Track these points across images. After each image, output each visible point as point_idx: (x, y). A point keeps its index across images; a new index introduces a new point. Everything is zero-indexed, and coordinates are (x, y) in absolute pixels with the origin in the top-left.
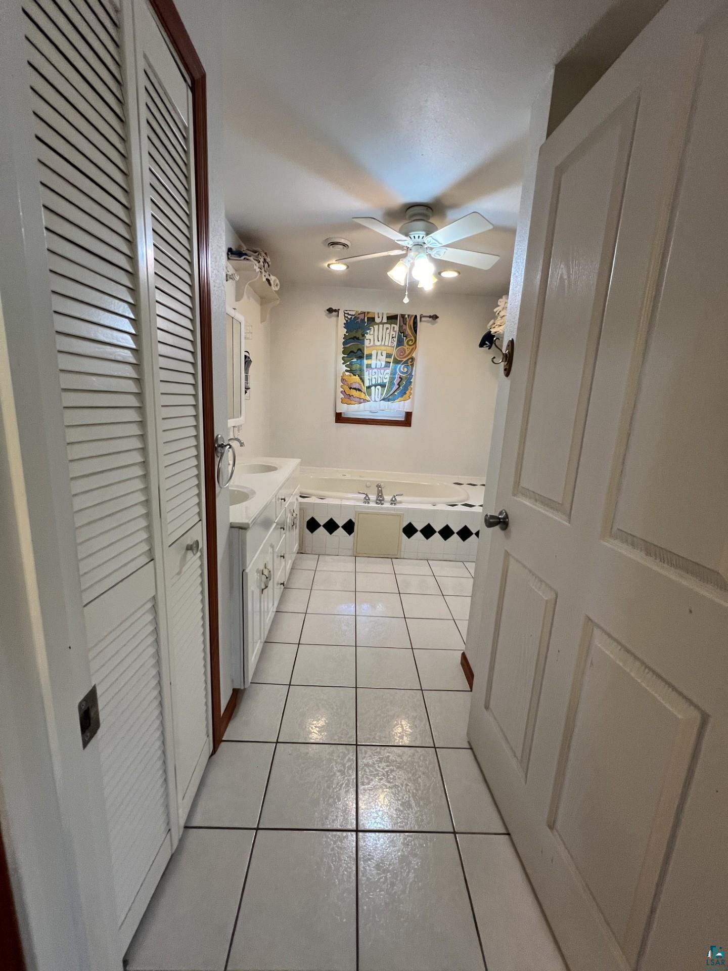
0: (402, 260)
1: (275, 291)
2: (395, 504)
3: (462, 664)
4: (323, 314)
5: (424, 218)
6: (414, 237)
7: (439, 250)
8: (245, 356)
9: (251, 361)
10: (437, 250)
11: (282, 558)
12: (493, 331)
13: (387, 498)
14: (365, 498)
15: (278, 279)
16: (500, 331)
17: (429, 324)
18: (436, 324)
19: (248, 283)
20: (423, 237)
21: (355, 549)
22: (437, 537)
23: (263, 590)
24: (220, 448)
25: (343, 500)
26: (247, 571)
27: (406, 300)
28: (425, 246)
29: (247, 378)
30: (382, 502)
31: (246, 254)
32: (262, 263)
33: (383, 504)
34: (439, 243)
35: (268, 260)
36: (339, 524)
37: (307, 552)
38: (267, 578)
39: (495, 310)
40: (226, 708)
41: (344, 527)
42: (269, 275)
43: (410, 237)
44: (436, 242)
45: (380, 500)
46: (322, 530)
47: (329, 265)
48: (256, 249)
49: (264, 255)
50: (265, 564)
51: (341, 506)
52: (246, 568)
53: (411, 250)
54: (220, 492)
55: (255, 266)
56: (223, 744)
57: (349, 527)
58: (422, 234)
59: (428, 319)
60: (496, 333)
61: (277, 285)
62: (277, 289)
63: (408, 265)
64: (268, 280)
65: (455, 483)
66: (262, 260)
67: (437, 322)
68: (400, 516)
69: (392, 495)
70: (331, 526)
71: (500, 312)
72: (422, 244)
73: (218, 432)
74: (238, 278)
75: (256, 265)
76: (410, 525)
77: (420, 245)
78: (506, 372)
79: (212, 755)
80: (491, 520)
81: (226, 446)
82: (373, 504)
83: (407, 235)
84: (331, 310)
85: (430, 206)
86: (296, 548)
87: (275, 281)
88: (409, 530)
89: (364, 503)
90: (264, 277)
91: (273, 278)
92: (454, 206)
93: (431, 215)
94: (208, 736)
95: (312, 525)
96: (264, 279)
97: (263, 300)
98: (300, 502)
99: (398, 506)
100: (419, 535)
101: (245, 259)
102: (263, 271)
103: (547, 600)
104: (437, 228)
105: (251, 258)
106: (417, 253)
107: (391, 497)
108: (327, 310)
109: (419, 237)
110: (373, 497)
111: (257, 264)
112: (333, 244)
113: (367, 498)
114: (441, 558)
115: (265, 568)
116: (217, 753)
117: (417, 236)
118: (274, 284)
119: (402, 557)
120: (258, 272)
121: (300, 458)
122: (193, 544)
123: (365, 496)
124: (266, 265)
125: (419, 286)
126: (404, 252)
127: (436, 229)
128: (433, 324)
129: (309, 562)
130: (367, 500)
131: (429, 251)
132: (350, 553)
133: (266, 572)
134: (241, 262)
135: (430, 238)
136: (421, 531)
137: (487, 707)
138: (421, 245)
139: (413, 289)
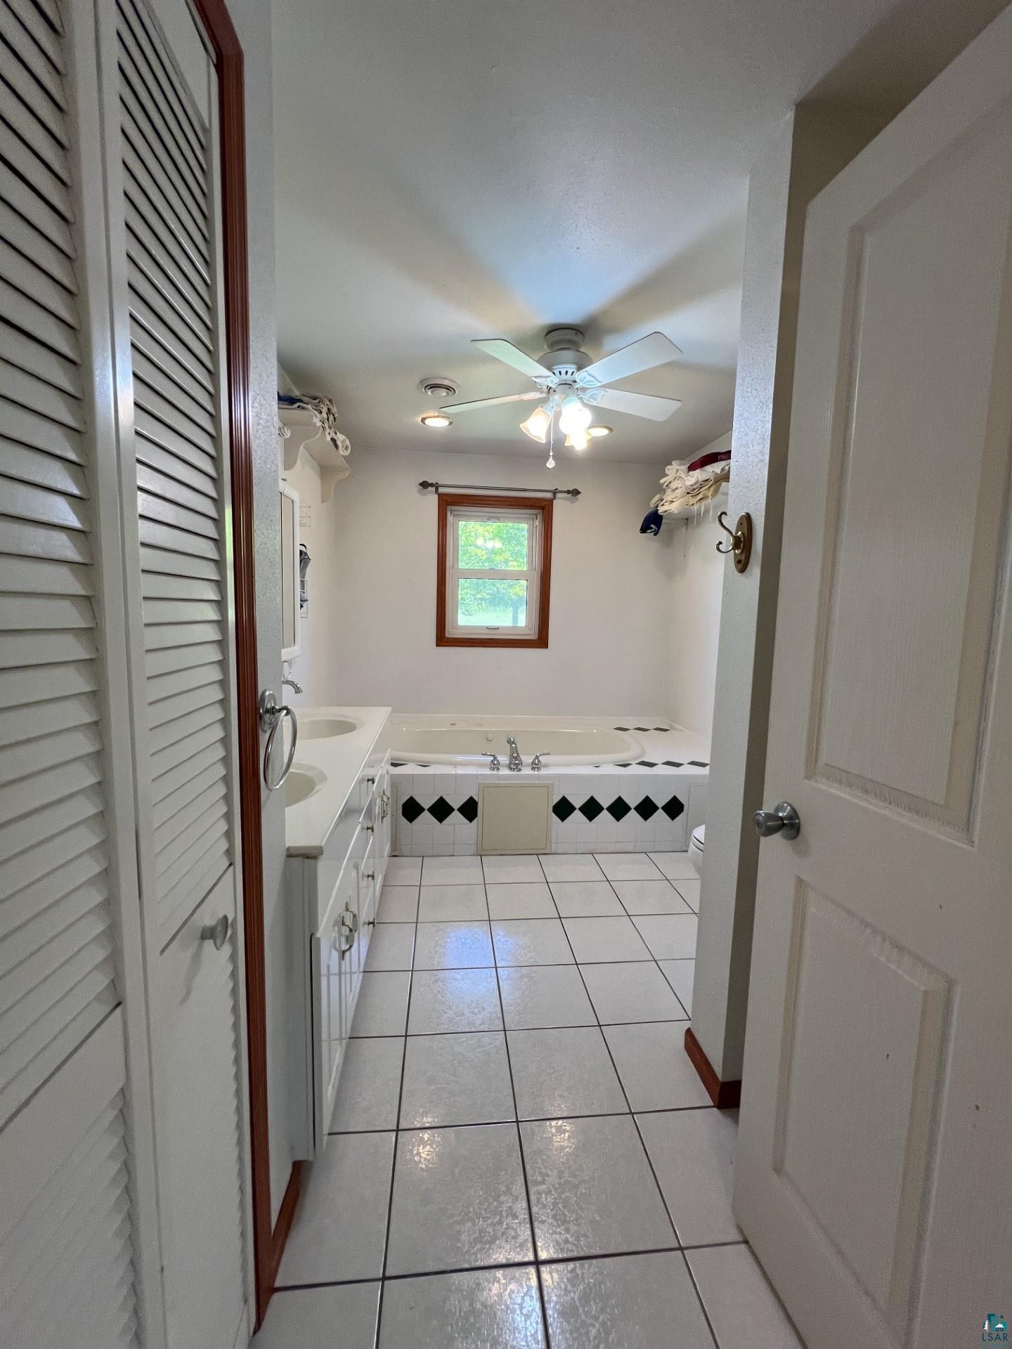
0: (541, 407)
1: (343, 456)
2: (539, 769)
3: (687, 1048)
4: (415, 488)
5: (572, 345)
6: (560, 372)
7: (595, 392)
8: (301, 552)
9: (308, 558)
10: (593, 393)
11: (370, 878)
12: (661, 510)
13: (527, 759)
14: (492, 761)
15: (348, 438)
16: (674, 509)
17: (567, 503)
18: (577, 502)
19: (303, 444)
20: (573, 372)
21: (480, 843)
22: (605, 816)
23: (344, 952)
24: (268, 715)
25: (458, 767)
26: (319, 935)
27: (551, 464)
28: (577, 386)
29: (303, 587)
30: (519, 767)
31: (300, 401)
32: (324, 415)
33: (520, 770)
34: (598, 381)
35: (334, 410)
36: (453, 806)
37: (405, 854)
38: (351, 930)
39: (662, 481)
40: (282, 1206)
41: (462, 810)
42: (336, 433)
43: (554, 373)
44: (593, 379)
45: (516, 764)
46: (426, 817)
47: (423, 420)
48: (316, 394)
49: (329, 403)
50: (347, 904)
51: (456, 776)
52: (317, 930)
53: (554, 391)
54: (268, 798)
55: (314, 418)
56: (276, 1297)
57: (470, 810)
58: (571, 368)
59: (566, 495)
60: (666, 511)
61: (346, 448)
62: (347, 453)
63: (551, 415)
64: (333, 440)
65: (616, 729)
66: (325, 410)
67: (578, 499)
68: (548, 788)
69: (532, 754)
70: (441, 810)
71: (670, 482)
72: (572, 383)
73: (265, 685)
74: (289, 434)
75: (316, 417)
76: (564, 801)
77: (568, 385)
78: (740, 566)
79: (255, 1332)
80: (769, 823)
81: (280, 710)
82: (505, 772)
83: (550, 368)
84: (426, 484)
85: (580, 330)
86: (387, 849)
87: (343, 442)
88: (563, 809)
89: (491, 769)
90: (327, 435)
91: (340, 438)
92: (615, 330)
93: (581, 342)
94: (246, 1301)
95: (411, 810)
96: (328, 438)
97: (325, 471)
98: (392, 775)
99: (544, 772)
100: (577, 816)
101: (299, 407)
102: (326, 426)
103: (925, 992)
104: (591, 359)
105: (309, 407)
106: (564, 396)
107: (533, 757)
108: (421, 484)
109: (567, 372)
110: (504, 759)
111: (318, 415)
112: (434, 387)
113: (496, 762)
114: (613, 849)
115: (347, 910)
116: (265, 1324)
117: (563, 372)
118: (343, 447)
119: (553, 851)
120: (319, 427)
121: (390, 706)
122: (217, 924)
123: (492, 758)
124: (331, 418)
125: (566, 444)
126: (544, 395)
127: (590, 362)
128: (573, 502)
129: (408, 871)
130: (495, 765)
131: (580, 392)
132: (473, 849)
133: (349, 922)
134: (294, 413)
135: (586, 373)
136: (580, 809)
137: (779, 1170)
138: (570, 385)
139: (558, 447)
